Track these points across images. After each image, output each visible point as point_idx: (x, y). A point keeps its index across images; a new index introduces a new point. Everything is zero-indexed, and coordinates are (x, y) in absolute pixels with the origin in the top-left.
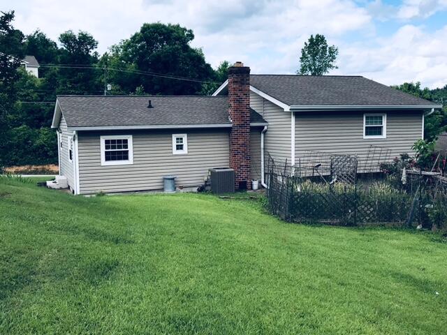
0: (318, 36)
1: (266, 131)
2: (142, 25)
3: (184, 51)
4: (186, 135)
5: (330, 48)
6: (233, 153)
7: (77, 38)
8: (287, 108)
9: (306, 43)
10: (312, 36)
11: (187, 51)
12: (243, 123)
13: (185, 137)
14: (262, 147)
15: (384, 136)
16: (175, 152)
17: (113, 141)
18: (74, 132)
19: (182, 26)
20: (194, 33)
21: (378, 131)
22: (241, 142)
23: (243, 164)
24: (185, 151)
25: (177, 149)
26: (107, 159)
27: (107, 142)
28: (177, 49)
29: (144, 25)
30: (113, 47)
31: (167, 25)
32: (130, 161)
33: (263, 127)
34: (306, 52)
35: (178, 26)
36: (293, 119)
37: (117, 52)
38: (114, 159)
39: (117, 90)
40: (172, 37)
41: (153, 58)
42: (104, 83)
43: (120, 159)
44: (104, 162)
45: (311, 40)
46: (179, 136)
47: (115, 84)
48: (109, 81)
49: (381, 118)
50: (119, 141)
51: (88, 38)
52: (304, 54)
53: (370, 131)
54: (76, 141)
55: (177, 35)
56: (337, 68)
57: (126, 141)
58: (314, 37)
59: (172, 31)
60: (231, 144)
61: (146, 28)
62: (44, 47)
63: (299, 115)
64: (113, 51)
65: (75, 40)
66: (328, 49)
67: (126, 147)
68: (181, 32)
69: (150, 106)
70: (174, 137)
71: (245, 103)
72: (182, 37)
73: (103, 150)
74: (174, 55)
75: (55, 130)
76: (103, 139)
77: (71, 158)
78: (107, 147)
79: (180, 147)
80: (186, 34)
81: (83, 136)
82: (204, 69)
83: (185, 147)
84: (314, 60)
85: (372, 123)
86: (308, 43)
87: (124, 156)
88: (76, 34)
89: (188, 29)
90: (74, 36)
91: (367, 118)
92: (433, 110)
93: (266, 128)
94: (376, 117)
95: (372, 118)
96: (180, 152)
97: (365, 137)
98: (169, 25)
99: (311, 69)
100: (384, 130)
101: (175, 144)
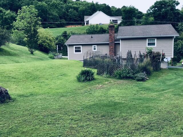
12: (112, 42)
13: (96, 46)
15: (156, 46)
17: (77, 47)
21: (153, 44)
24: (96, 50)
25: (94, 49)
26: (76, 52)
27: (75, 47)
32: (81, 53)
43: (79, 52)
49: (154, 40)
50: (79, 47)
53: (149, 44)
54: (68, 47)
57: (80, 47)
60: (110, 48)
63: (122, 39)
67: (80, 49)
70: (93, 46)
76: (74, 46)
78: (75, 49)
79: (95, 49)
83: (96, 49)
85: (150, 42)
91: (148, 40)
92: (175, 37)
94: (152, 40)
95: (150, 40)
97: (148, 46)
100: (156, 44)
101: (93, 48)
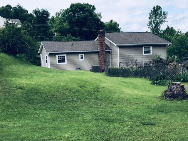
0: (157, 6)
1: (111, 53)
2: (71, 4)
3: (91, 16)
4: (84, 54)
5: (163, 12)
6: (100, 60)
7: (41, 12)
8: (116, 45)
9: (151, 10)
10: (154, 6)
11: (92, 16)
12: (103, 50)
13: (83, 55)
14: (110, 58)
15: (151, 54)
16: (80, 60)
17: (60, 56)
18: (49, 54)
19: (89, 4)
20: (95, 7)
21: (149, 52)
22: (102, 56)
23: (103, 64)
24: (83, 59)
25: (81, 59)
26: (59, 62)
27: (58, 57)
28: (87, 15)
29: (72, 4)
30: (57, 13)
31: (82, 4)
32: (66, 63)
33: (110, 51)
34: (152, 14)
35: (88, 4)
36: (118, 48)
37: (58, 16)
38: (61, 62)
39: (59, 36)
40: (85, 10)
41: (76, 20)
42: (53, 32)
43: (62, 62)
44: (57, 63)
45: (154, 8)
46: (82, 54)
47: (58, 33)
48: (56, 31)
49: (150, 47)
50: (62, 56)
51: (46, 12)
52: (150, 15)
53: (146, 52)
54: (49, 56)
55: (87, 8)
56: (167, 22)
57: (64, 56)
58: (155, 7)
59: (85, 7)
60: (99, 57)
61: (72, 6)
62: (21, 13)
63: (120, 47)
64: (57, 15)
65: (40, 12)
66: (162, 12)
67: (64, 58)
68: (89, 7)
69: (72, 45)
70: (80, 55)
71: (104, 43)
72: (89, 10)
73: (57, 59)
74: (85, 18)
75: (39, 53)
76: (57, 56)
77: (47, 62)
78: (58, 58)
79: (82, 58)
80: (92, 7)
81: (51, 55)
82: (100, 24)
83: (84, 58)
84: (156, 18)
85: (146, 49)
86: (152, 10)
87: (64, 61)
88: (40, 10)
89: (92, 5)
90: (40, 11)
91: (145, 48)
92: (169, 45)
93: (111, 51)
94: (148, 47)
95: (146, 47)
96: (82, 60)
97: (144, 54)
98: (84, 4)
99: (154, 23)
100: (151, 52)
101: (80, 57)
